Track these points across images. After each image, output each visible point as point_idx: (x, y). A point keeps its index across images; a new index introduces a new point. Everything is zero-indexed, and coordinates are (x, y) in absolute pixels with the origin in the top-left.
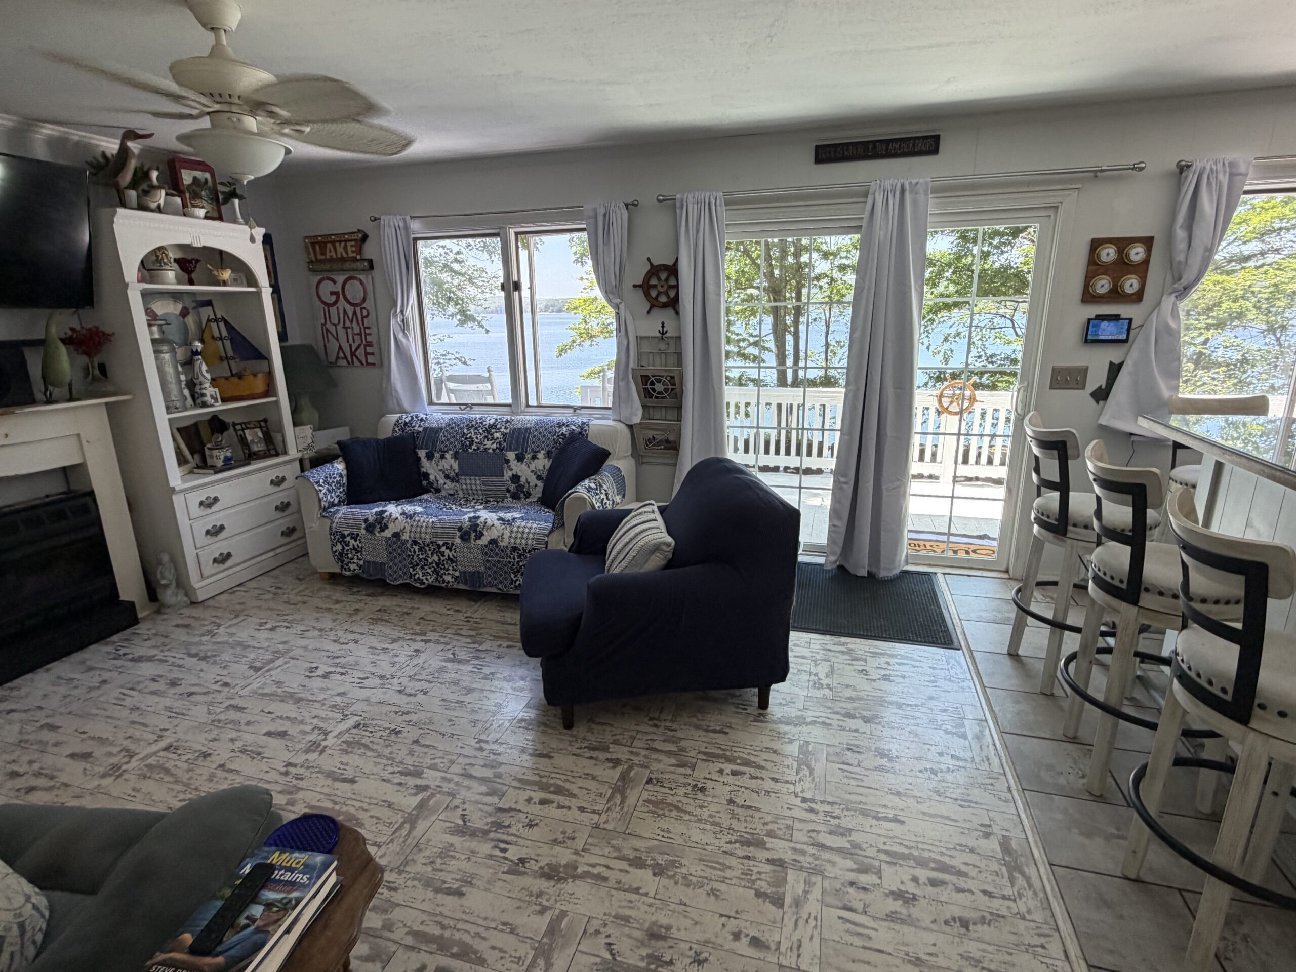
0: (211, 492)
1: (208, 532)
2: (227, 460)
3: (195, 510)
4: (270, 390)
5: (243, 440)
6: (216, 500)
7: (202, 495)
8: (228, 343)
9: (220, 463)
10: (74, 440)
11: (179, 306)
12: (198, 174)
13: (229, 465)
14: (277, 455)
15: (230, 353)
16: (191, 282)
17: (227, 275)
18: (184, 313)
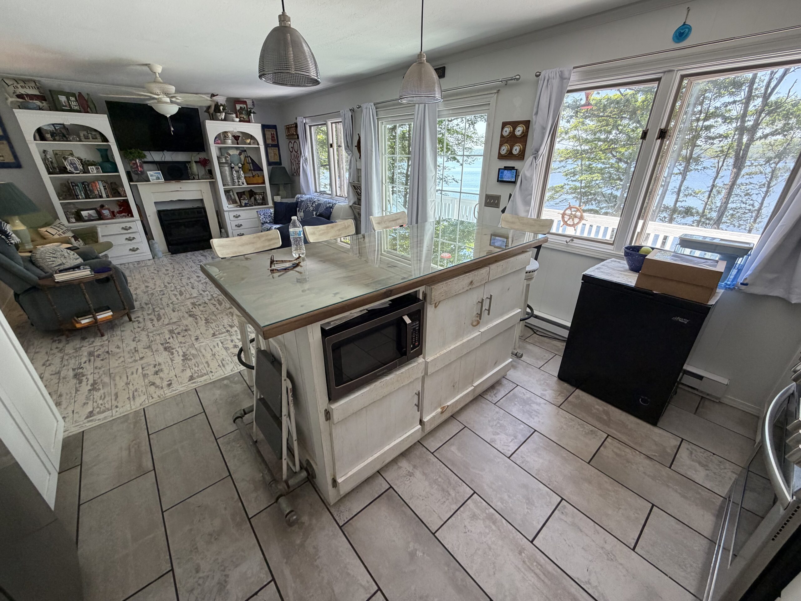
0: (238, 213)
1: (236, 225)
2: (245, 204)
3: (232, 218)
4: (264, 183)
5: (255, 199)
6: (239, 216)
7: (235, 213)
8: (251, 165)
9: (243, 205)
10: (200, 192)
11: (238, 152)
12: (242, 105)
13: (246, 205)
14: (265, 205)
15: (252, 169)
16: (238, 144)
17: (248, 141)
18: (240, 154)
